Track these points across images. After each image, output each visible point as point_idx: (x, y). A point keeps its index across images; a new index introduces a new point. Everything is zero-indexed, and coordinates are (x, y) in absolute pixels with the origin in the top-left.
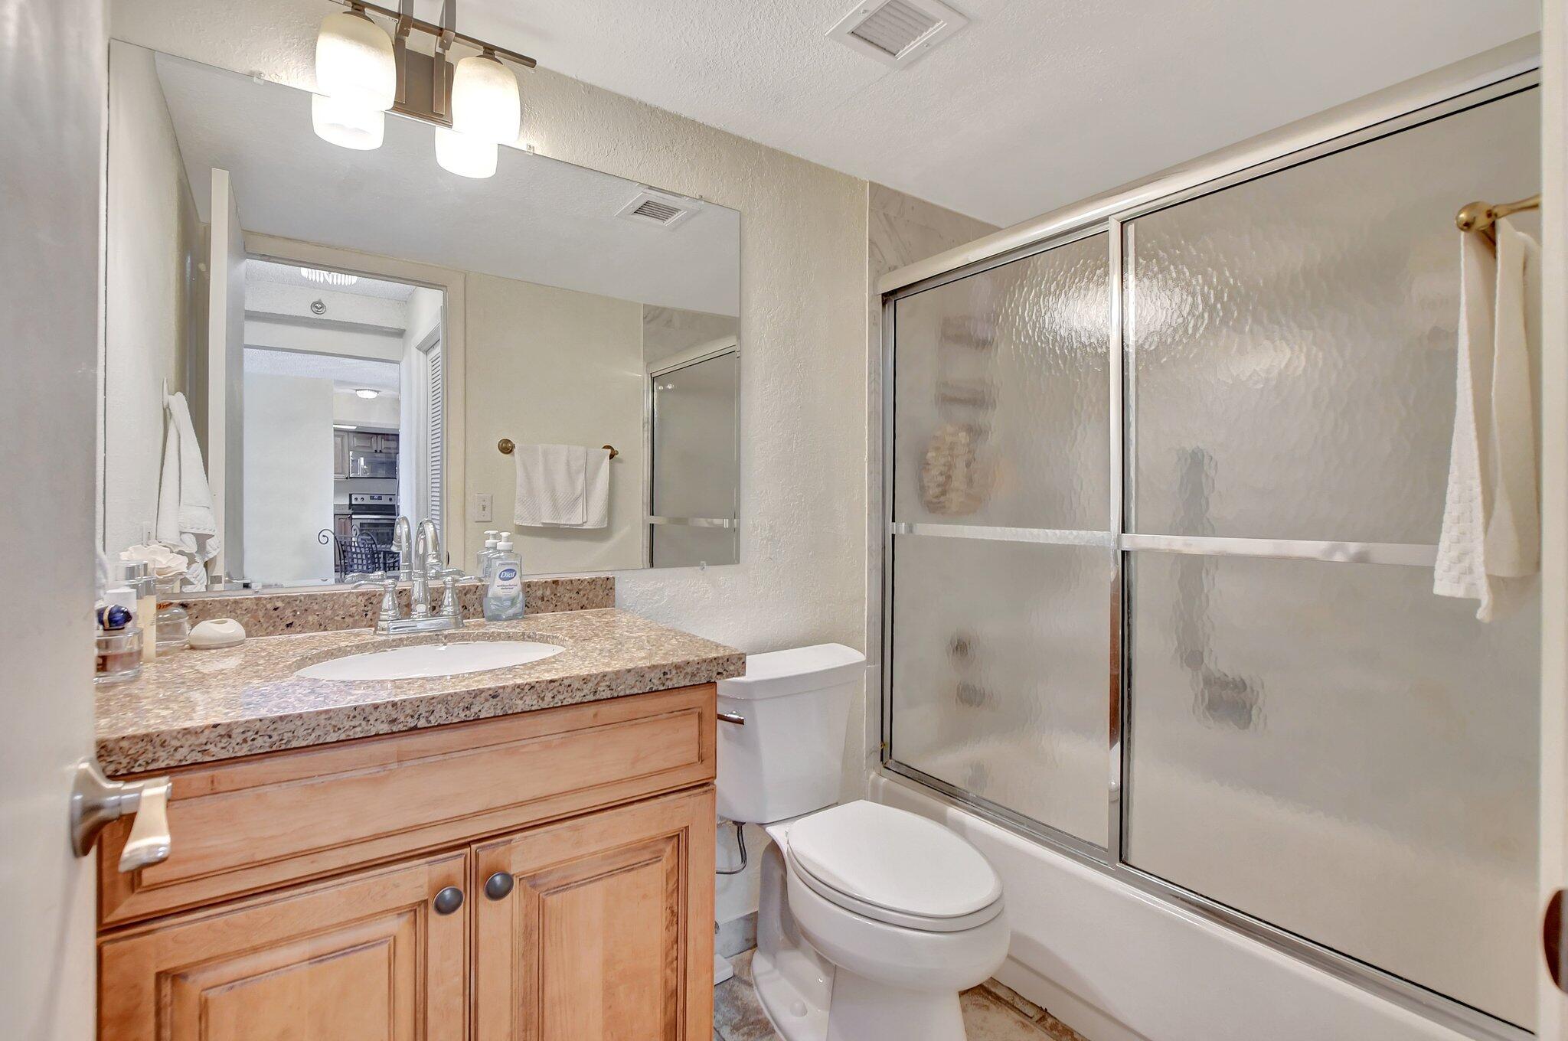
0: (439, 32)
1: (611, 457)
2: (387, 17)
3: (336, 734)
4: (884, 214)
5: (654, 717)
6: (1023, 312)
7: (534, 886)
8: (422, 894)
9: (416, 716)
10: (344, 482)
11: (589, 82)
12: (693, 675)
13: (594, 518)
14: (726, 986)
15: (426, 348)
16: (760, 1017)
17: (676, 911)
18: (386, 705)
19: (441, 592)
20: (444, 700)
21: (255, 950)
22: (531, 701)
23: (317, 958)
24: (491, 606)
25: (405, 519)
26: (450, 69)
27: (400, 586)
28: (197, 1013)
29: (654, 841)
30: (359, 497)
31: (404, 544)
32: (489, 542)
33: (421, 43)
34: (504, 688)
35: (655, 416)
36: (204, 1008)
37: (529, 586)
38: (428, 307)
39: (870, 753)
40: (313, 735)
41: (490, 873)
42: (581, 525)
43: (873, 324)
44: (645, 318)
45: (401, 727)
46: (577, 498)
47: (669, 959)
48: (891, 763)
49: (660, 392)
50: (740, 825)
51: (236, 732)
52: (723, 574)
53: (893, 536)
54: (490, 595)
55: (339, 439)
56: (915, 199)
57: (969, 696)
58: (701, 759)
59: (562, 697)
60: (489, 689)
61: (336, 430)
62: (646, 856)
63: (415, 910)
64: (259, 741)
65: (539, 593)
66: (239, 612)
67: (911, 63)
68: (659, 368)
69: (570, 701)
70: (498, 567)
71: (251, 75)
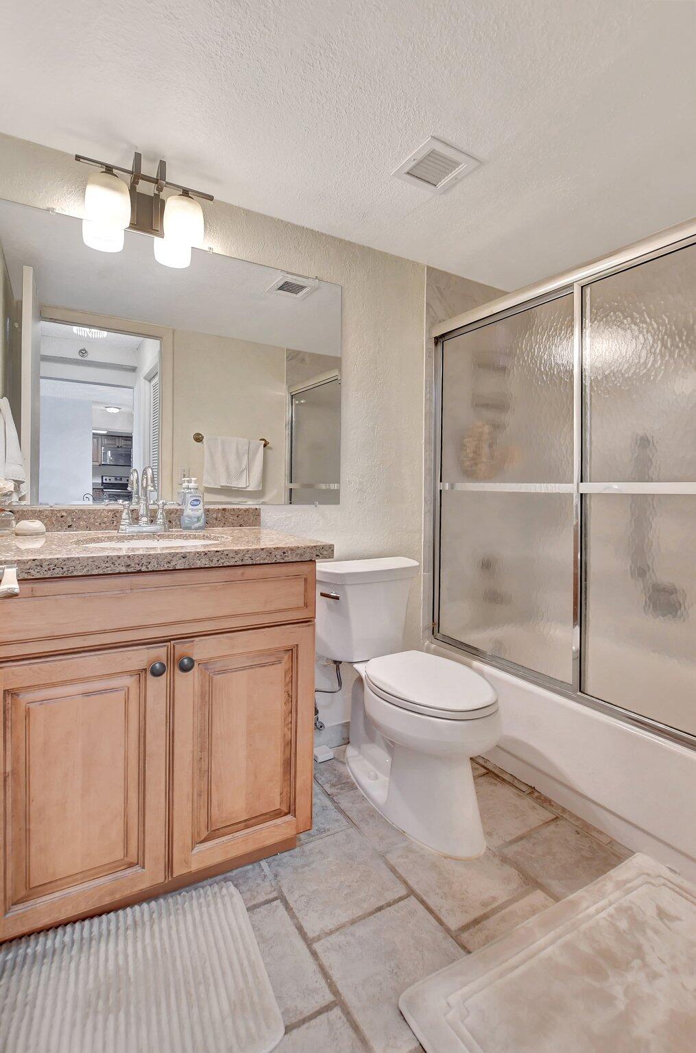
0: (156, 181)
1: (265, 446)
2: (126, 174)
3: (97, 571)
4: (437, 287)
5: (277, 578)
6: (522, 346)
7: (206, 669)
8: (143, 665)
9: (141, 564)
10: (99, 468)
11: (246, 208)
12: (301, 555)
13: (253, 485)
14: (329, 762)
15: (149, 379)
16: (349, 780)
17: (290, 694)
18: (124, 556)
19: (155, 511)
20: (156, 557)
21: (54, 685)
22: (204, 562)
23: (87, 694)
24: (186, 521)
25: (135, 470)
26: (163, 203)
27: (132, 507)
28: (24, 715)
29: (277, 650)
30: (108, 478)
31: (135, 488)
32: (185, 485)
33: (145, 188)
34: (189, 553)
35: (294, 420)
36: (28, 712)
37: (208, 511)
38: (151, 352)
39: (425, 629)
40: (85, 570)
41: (182, 657)
42: (245, 488)
43: (429, 356)
44: (287, 358)
45: (132, 570)
46: (242, 472)
47: (287, 722)
48: (438, 636)
49: (296, 404)
50: (337, 663)
51: (45, 564)
52: (328, 509)
53: (441, 491)
54: (185, 514)
55: (96, 440)
56: (457, 277)
57: (494, 597)
58: (306, 605)
59: (223, 561)
60: (181, 553)
61: (94, 434)
62: (273, 659)
63: (140, 673)
64: (57, 570)
65: (215, 515)
66: (42, 517)
67: (446, 190)
68: (295, 389)
69: (228, 564)
70: (189, 499)
71: (48, 210)
